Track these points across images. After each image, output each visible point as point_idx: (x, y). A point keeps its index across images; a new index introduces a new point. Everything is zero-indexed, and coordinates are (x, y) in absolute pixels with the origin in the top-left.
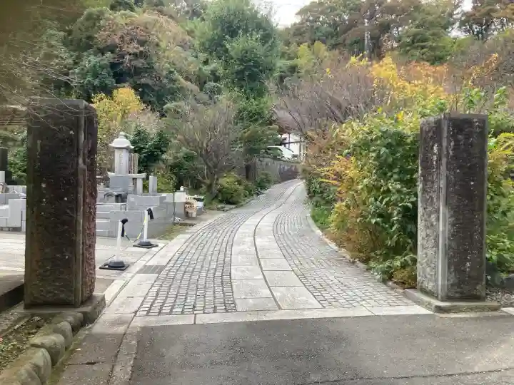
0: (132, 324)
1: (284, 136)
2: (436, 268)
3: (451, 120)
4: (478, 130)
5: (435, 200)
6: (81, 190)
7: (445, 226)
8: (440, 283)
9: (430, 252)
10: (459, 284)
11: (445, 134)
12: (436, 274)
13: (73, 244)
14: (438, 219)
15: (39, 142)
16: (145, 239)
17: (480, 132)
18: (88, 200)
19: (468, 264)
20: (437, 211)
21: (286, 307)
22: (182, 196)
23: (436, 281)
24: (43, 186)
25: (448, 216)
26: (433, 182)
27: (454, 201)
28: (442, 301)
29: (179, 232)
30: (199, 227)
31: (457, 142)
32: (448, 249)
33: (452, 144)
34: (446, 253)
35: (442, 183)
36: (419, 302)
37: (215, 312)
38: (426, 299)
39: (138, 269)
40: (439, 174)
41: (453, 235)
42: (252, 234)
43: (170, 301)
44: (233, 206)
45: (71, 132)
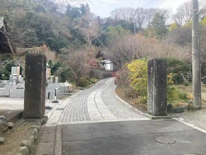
0: (58, 124)
1: (105, 61)
2: (152, 106)
3: (156, 60)
4: (164, 63)
5: (152, 85)
6: (42, 81)
7: (154, 92)
8: (153, 110)
9: (151, 101)
10: (159, 111)
11: (154, 65)
12: (152, 108)
13: (39, 99)
14: (153, 91)
15: (29, 67)
16: (55, 100)
17: (165, 64)
18: (44, 85)
19: (162, 104)
20: (153, 88)
21: (106, 119)
22: (67, 84)
23: (152, 110)
24: (31, 80)
25: (156, 89)
26: (151, 79)
27: (157, 85)
28: (154, 116)
29: (67, 97)
30: (74, 95)
31: (158, 67)
32: (156, 100)
33: (156, 67)
34: (155, 101)
35: (154, 79)
36: (147, 117)
37: (83, 120)
38: (149, 115)
39: (55, 109)
40: (153, 77)
41: (157, 95)
42: (94, 98)
43: (69, 118)
44: (86, 88)
45: (40, 64)
